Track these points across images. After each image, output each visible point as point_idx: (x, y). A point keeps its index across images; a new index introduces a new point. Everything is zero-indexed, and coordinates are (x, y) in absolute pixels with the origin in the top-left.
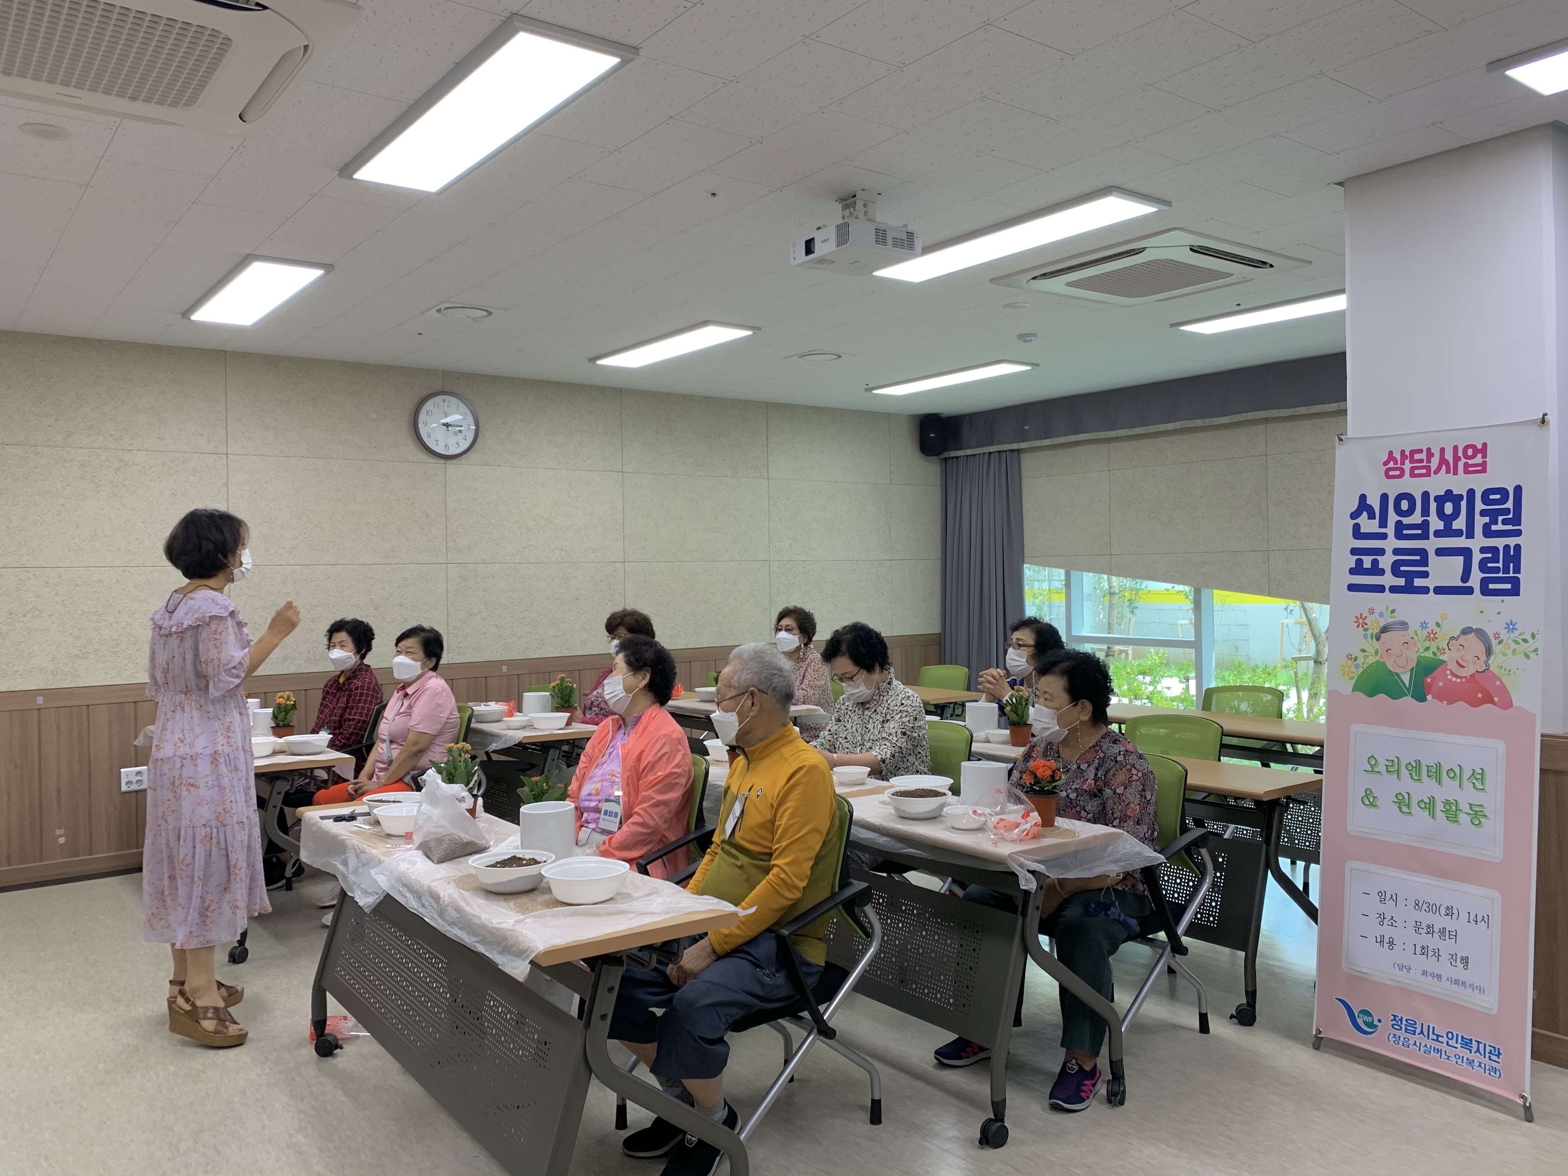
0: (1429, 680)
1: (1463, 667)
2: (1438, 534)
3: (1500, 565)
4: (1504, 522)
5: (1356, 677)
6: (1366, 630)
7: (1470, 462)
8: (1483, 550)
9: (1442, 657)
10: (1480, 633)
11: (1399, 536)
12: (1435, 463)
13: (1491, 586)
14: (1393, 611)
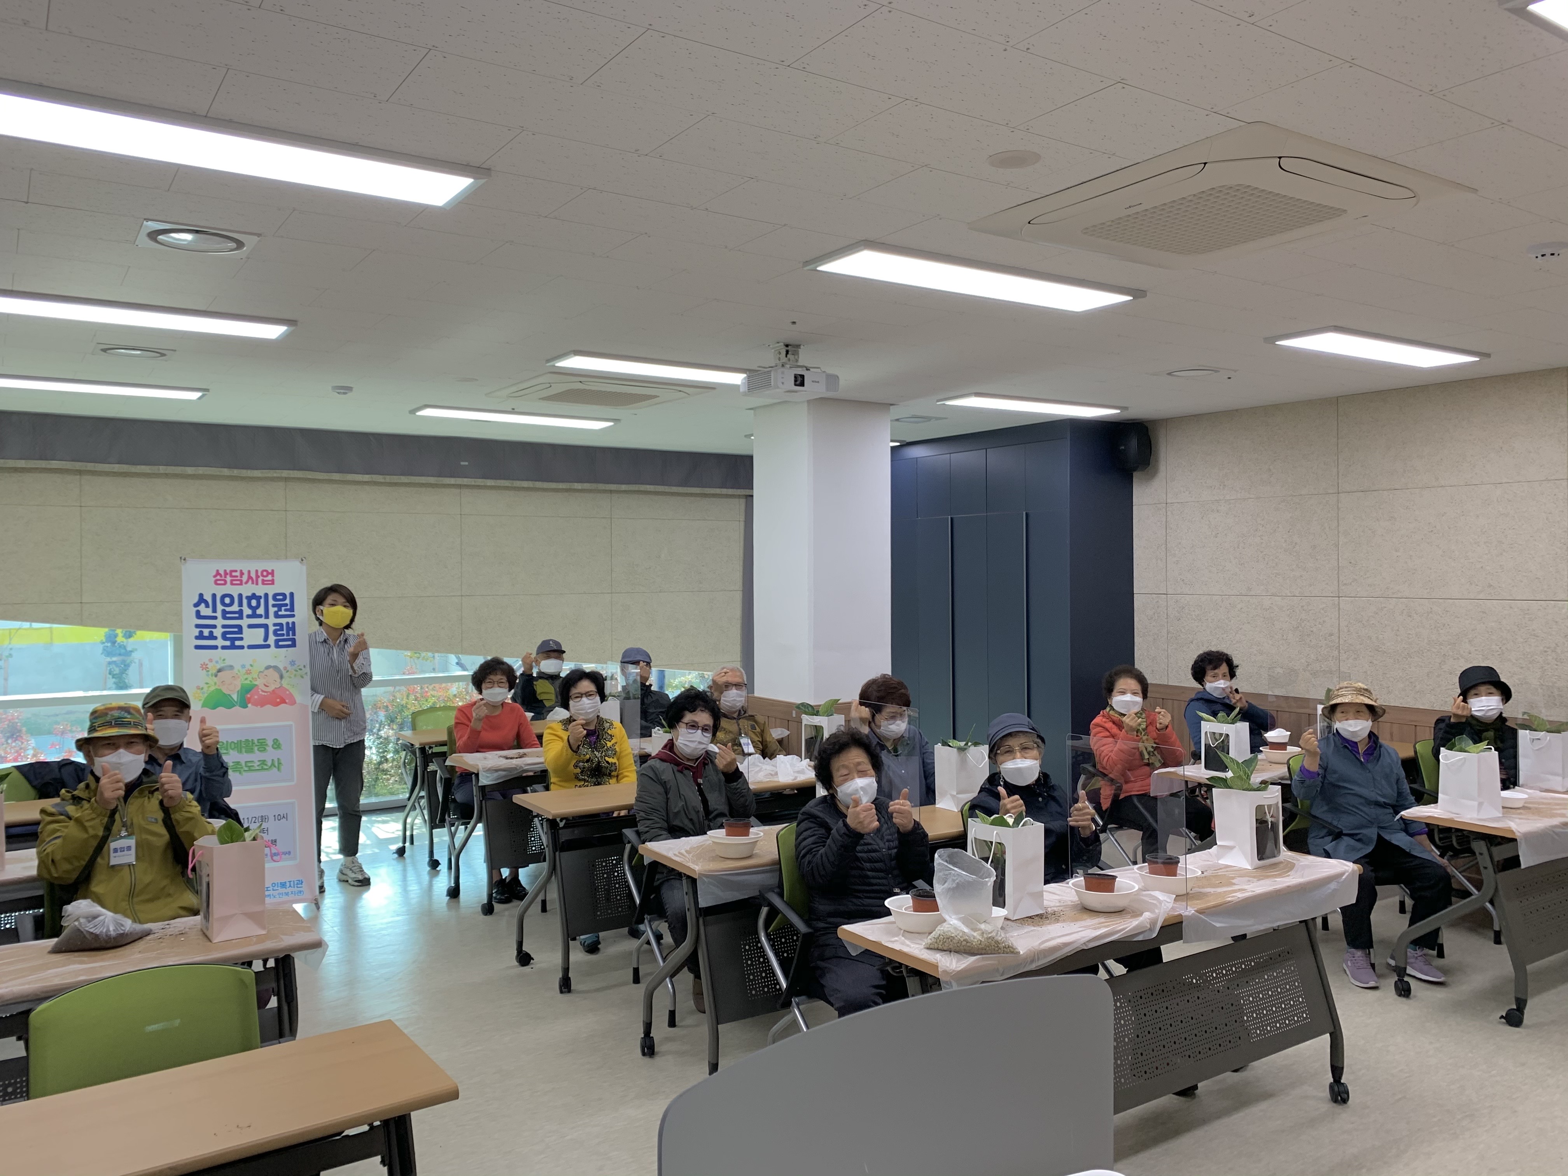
0: (249, 696)
1: (268, 686)
2: (249, 616)
3: (284, 632)
4: (286, 610)
5: (203, 699)
6: (208, 671)
7: (265, 579)
8: (275, 625)
9: (256, 683)
10: (276, 668)
11: (224, 618)
12: (245, 578)
13: (281, 643)
14: (224, 660)
